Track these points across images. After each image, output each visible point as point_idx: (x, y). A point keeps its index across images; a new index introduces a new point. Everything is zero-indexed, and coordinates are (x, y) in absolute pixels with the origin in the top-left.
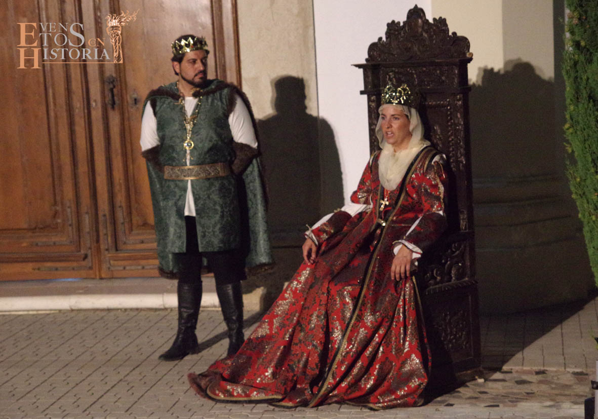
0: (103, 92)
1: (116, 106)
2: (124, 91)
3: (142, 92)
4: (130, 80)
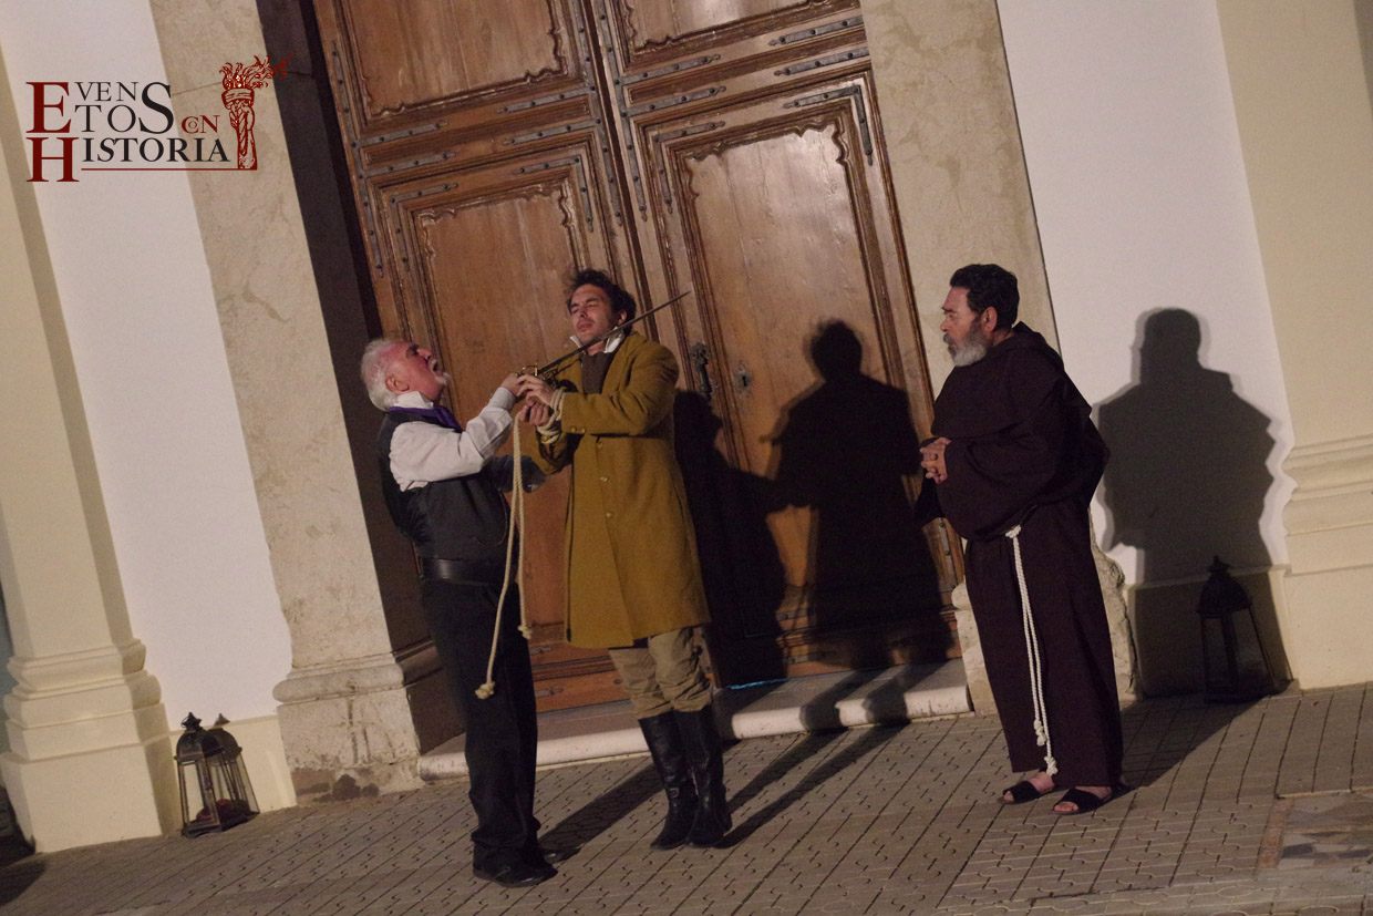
0: (689, 374)
1: (712, 394)
2: (724, 367)
3: (754, 364)
4: (732, 346)
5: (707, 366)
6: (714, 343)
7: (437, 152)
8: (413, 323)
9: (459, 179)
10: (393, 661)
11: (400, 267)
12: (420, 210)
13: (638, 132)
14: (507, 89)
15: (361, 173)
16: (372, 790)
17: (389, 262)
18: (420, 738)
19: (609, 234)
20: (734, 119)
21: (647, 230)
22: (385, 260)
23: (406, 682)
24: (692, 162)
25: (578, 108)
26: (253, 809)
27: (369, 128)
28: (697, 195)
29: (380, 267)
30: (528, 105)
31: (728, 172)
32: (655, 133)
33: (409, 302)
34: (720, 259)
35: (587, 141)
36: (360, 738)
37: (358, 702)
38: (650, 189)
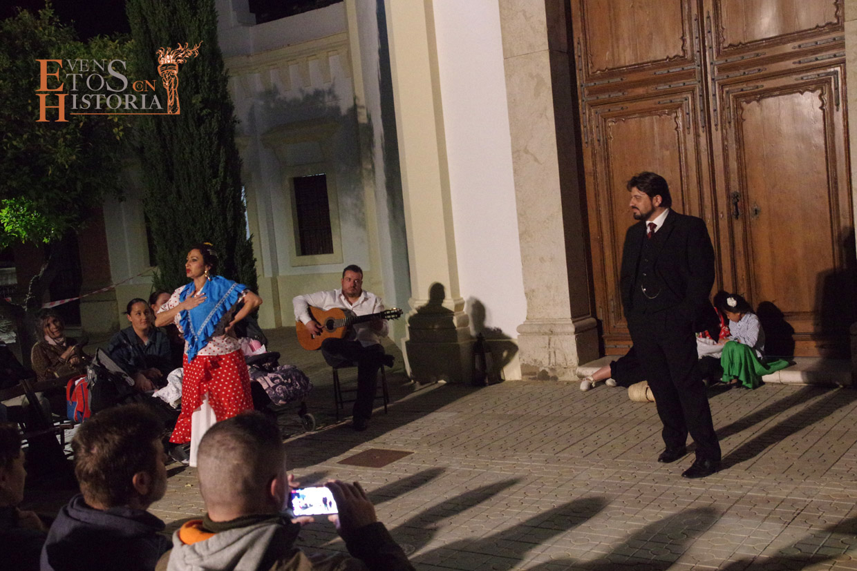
0: (728, 205)
1: (739, 216)
2: (746, 204)
3: (762, 203)
4: (752, 193)
5: (739, 203)
6: (743, 192)
7: (620, 91)
8: (598, 170)
9: (627, 105)
10: (571, 322)
11: (596, 143)
12: (608, 118)
13: (719, 88)
14: (657, 64)
15: (584, 98)
16: (555, 378)
17: (591, 140)
18: (580, 359)
19: (697, 135)
20: (768, 84)
21: (717, 136)
22: (590, 139)
23: (575, 333)
24: (744, 104)
25: (690, 75)
26: (502, 378)
27: (590, 78)
28: (745, 120)
29: (587, 143)
30: (666, 72)
31: (761, 110)
32: (727, 89)
33: (598, 159)
34: (751, 152)
35: (693, 91)
36: (553, 355)
37: (553, 339)
38: (721, 116)
